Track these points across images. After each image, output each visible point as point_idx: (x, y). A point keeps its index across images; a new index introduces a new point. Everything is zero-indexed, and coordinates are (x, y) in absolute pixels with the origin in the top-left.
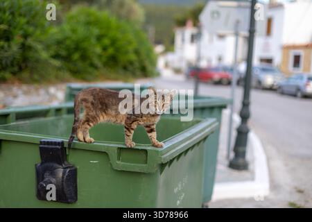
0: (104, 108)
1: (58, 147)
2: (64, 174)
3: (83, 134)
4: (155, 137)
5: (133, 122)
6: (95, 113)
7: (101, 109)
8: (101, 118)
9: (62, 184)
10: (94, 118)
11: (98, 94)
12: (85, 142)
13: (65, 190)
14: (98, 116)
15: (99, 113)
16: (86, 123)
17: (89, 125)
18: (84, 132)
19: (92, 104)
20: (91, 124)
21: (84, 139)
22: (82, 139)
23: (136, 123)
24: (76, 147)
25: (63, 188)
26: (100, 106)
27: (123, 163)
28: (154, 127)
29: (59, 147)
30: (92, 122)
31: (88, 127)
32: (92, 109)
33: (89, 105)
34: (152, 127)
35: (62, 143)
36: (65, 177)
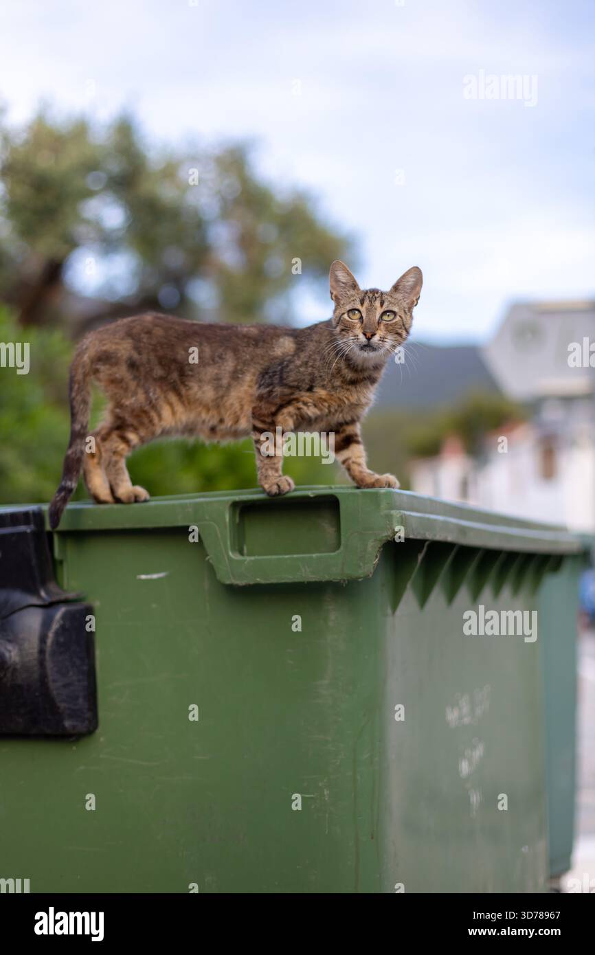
0: (175, 376)
1: (22, 528)
2: (46, 625)
3: (108, 473)
4: (363, 461)
5: (281, 407)
6: (141, 396)
7: (162, 380)
8: (166, 412)
9: (42, 663)
10: (143, 416)
11: (149, 332)
12: (117, 500)
13: (52, 685)
14: (154, 407)
15: (156, 393)
16: (114, 436)
17: (125, 440)
18: (111, 468)
19: (132, 365)
20: (132, 437)
21: (112, 491)
22: (104, 493)
23: (291, 409)
24: (88, 524)
25: (43, 677)
26: (158, 372)
27: (253, 558)
28: (358, 429)
29: (27, 529)
30: (136, 430)
31: (122, 446)
32: (133, 385)
33: (122, 371)
34: (349, 430)
35: (38, 516)
36: (51, 635)
